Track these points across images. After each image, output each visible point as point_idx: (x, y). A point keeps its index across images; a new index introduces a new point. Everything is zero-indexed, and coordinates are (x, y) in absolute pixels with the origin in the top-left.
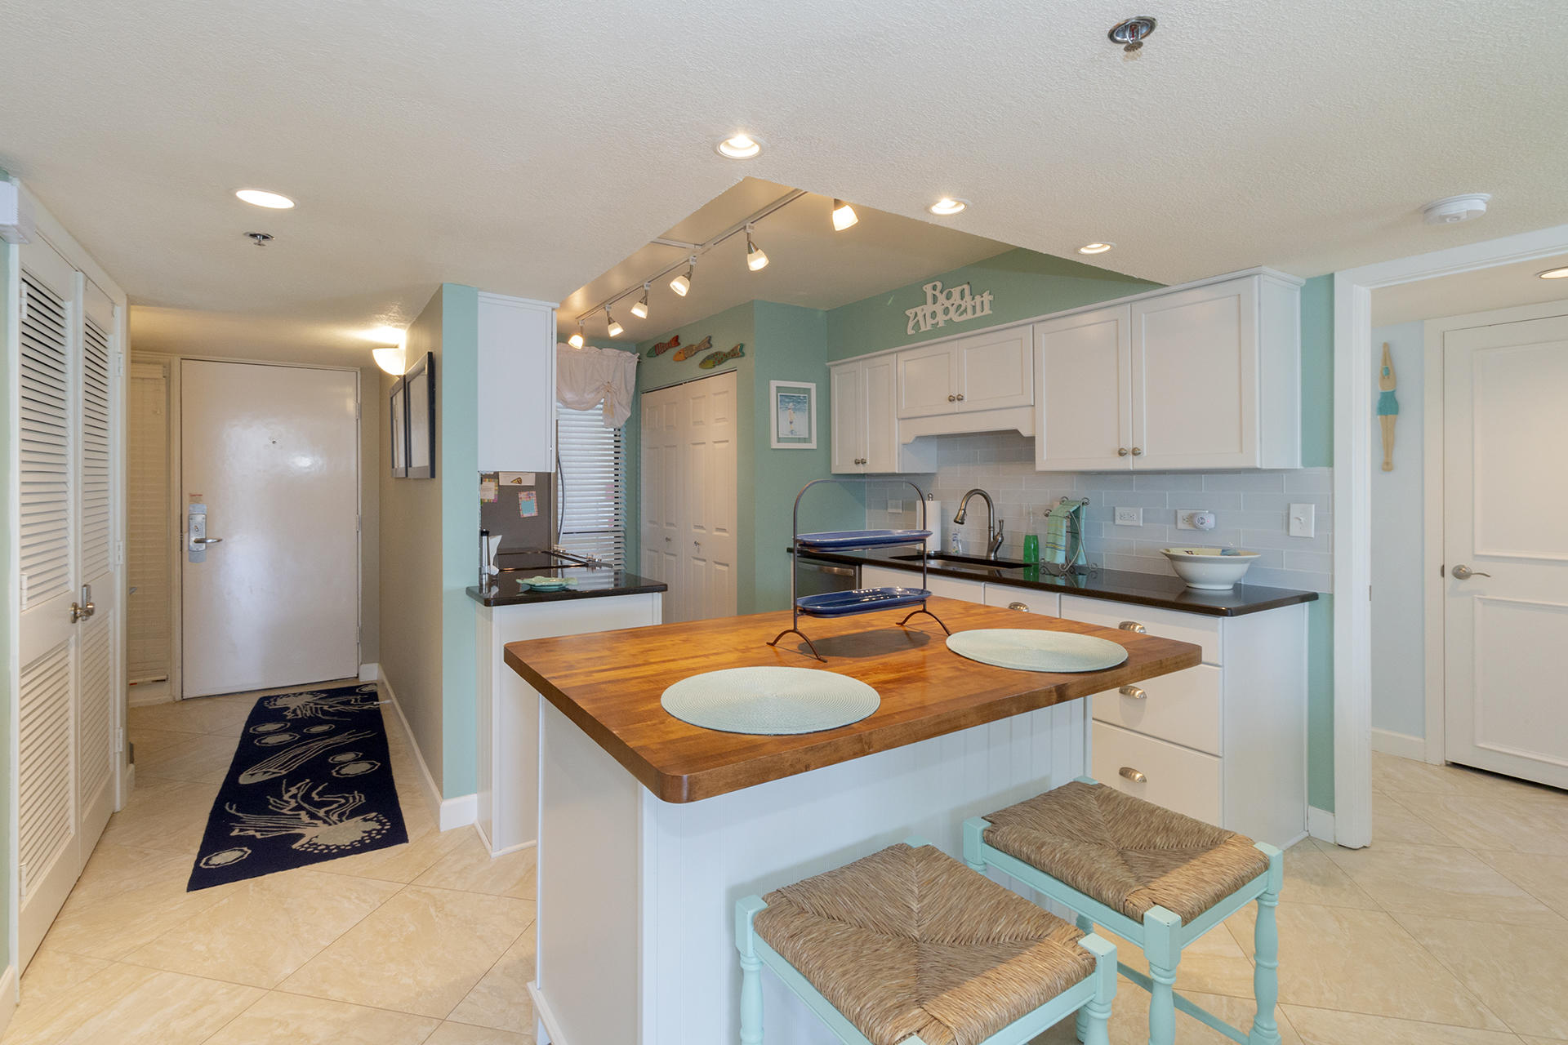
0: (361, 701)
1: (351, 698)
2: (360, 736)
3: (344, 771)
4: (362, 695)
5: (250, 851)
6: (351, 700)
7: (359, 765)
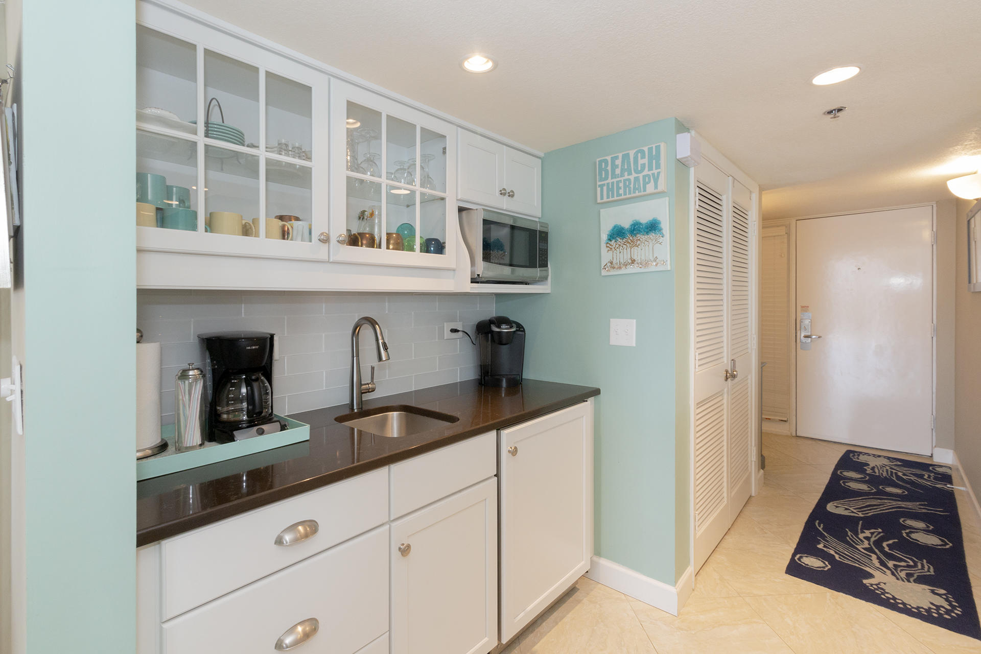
0: (934, 479)
1: (924, 473)
2: (931, 510)
3: (914, 536)
4: (935, 473)
5: (829, 567)
6: (924, 475)
7: (929, 537)
